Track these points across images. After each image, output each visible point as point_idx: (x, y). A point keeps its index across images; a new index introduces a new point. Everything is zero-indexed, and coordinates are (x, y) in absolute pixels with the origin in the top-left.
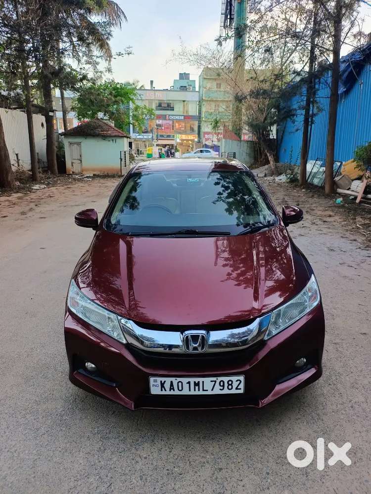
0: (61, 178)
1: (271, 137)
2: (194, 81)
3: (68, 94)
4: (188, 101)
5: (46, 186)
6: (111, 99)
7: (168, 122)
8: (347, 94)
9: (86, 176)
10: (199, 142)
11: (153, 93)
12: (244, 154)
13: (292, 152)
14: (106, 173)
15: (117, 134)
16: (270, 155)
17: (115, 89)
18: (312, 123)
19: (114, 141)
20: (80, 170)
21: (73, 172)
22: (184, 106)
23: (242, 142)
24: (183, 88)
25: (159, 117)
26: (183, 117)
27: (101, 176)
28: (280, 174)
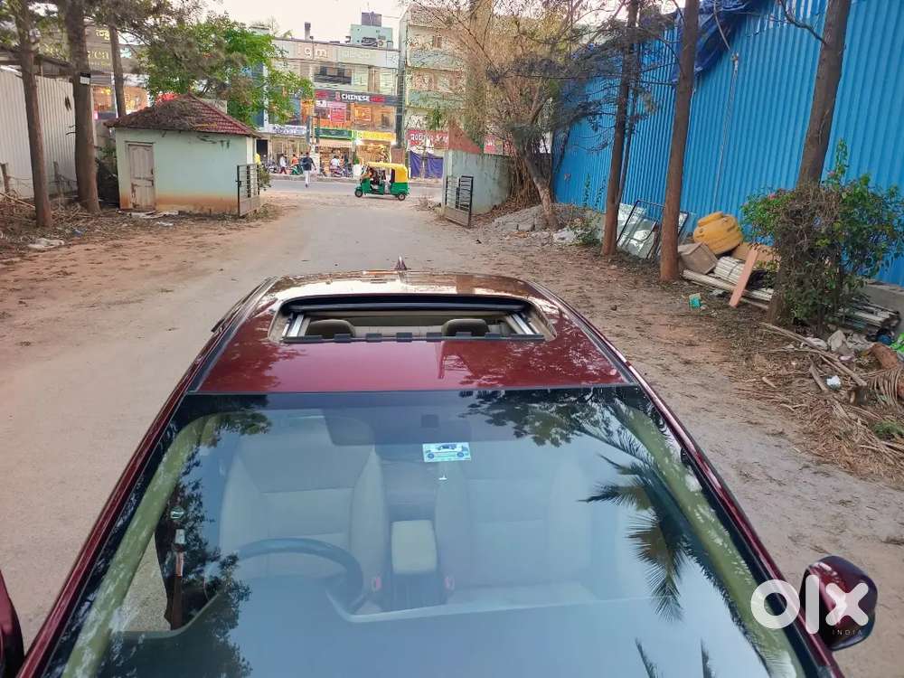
0: (105, 220)
1: (542, 150)
2: (391, 29)
3: (126, 38)
4: (379, 68)
5: (63, 242)
6: (218, 56)
7: (339, 105)
8: (703, 80)
9: (162, 214)
10: (399, 146)
11: (309, 47)
12: (490, 181)
13: (587, 186)
14: (206, 210)
15: (230, 129)
16: (543, 188)
17: (230, 34)
18: (631, 131)
19: (225, 143)
20: (149, 201)
21: (135, 206)
22: (370, 76)
23: (486, 157)
24: (370, 43)
25: (321, 95)
26: (368, 97)
27: (196, 215)
28: (562, 226)
